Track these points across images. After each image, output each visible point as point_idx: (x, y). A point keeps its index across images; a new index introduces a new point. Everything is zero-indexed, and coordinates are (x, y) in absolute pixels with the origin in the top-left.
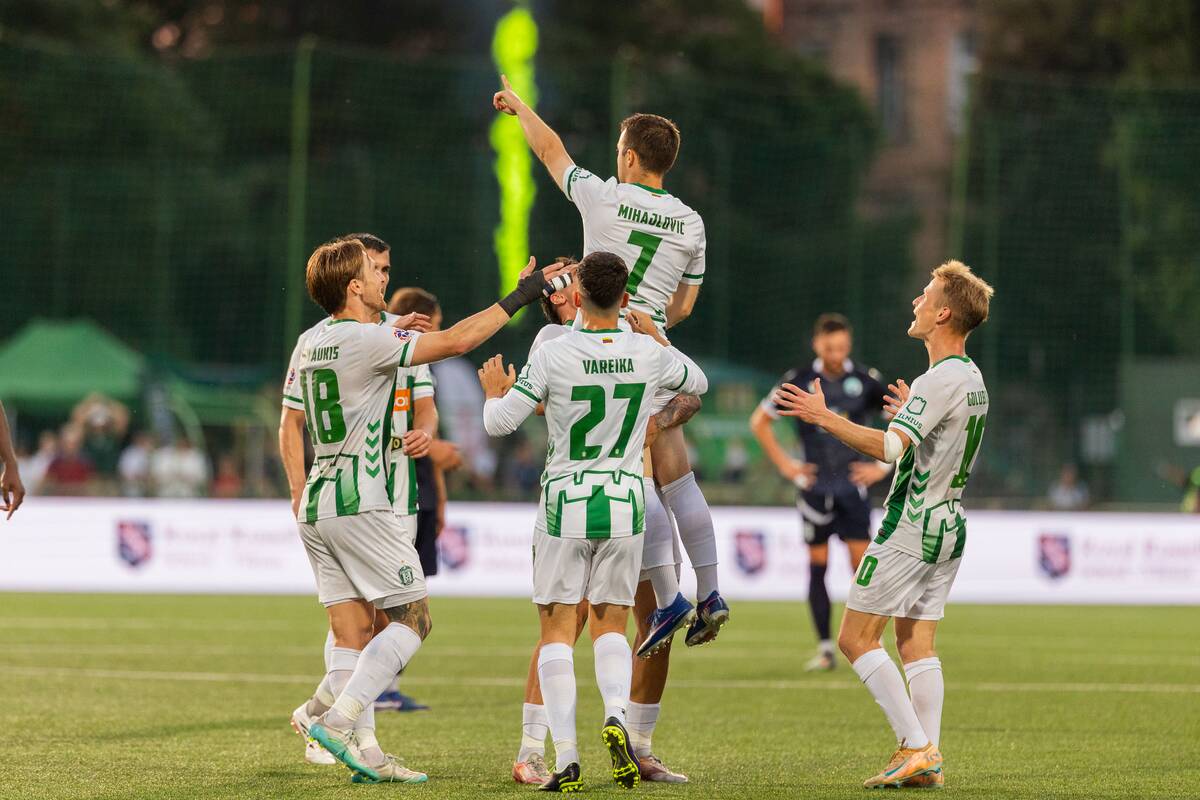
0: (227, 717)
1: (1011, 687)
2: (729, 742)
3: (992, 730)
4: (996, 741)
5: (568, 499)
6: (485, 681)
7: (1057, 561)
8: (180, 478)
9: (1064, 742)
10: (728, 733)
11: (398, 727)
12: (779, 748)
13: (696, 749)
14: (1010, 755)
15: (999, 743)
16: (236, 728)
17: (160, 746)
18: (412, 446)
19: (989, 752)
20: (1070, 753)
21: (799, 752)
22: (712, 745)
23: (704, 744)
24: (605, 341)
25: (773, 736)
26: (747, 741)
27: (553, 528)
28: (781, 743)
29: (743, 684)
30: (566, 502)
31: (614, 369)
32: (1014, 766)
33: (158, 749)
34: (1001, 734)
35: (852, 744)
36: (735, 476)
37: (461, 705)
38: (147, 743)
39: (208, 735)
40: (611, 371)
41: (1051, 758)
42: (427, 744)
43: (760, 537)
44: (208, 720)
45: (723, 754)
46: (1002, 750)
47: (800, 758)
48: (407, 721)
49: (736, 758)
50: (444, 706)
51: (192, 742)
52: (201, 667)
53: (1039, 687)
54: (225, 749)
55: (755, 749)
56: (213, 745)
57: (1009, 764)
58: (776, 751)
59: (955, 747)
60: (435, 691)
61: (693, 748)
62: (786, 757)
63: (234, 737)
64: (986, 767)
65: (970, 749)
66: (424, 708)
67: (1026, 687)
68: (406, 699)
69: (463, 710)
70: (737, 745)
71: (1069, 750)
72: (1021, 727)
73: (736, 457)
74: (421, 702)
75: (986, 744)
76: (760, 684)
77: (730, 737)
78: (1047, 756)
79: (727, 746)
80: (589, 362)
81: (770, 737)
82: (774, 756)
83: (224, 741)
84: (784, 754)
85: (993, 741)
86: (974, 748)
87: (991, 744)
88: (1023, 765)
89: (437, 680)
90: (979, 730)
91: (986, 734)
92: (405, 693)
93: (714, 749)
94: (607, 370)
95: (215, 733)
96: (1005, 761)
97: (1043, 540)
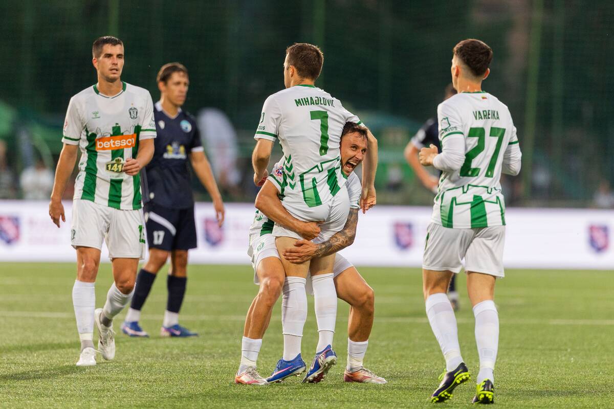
0: (68, 341)
1: (571, 322)
2: (390, 357)
3: (559, 349)
4: (562, 357)
5: (458, 203)
6: (233, 318)
7: (600, 241)
8: (38, 187)
9: (605, 357)
10: (389, 351)
11: (178, 347)
12: (423, 361)
13: (369, 362)
14: (570, 366)
15: (563, 358)
16: (74, 347)
17: (25, 359)
18: (128, 167)
19: (557, 364)
20: (609, 365)
21: (436, 364)
22: (379, 359)
23: (375, 358)
24: (483, 98)
25: (419, 353)
26: (402, 356)
27: (446, 222)
28: (424, 358)
29: (399, 320)
30: (456, 204)
31: (490, 116)
32: (573, 373)
33: (24, 362)
34: (565, 352)
35: (470, 358)
36: (395, 187)
37: (218, 333)
38: (18, 357)
39: (56, 353)
40: (489, 118)
41: (596, 368)
42: (196, 358)
43: (409, 226)
44: (56, 342)
45: (387, 364)
46: (565, 362)
47: (436, 368)
48: (184, 343)
49: (395, 367)
50: (207, 333)
51: (46, 357)
52: (51, 309)
53: (589, 322)
54: (67, 362)
55: (407, 361)
56: (59, 359)
57: (569, 372)
58: (420, 363)
59: (535, 360)
60: (203, 324)
61: (367, 361)
62: (427, 367)
63: (72, 353)
64: (555, 374)
65: (545, 362)
66: (196, 335)
67: (581, 322)
68: (185, 329)
69: (220, 336)
70: (395, 359)
71: (608, 362)
72: (578, 348)
73: (394, 175)
74: (193, 331)
75: (555, 359)
76: (409, 320)
77: (391, 354)
78: (595, 366)
79: (389, 360)
80: (476, 112)
81: (417, 354)
82: (419, 366)
83: (66, 357)
84: (426, 364)
85: (560, 357)
86: (547, 361)
87: (558, 358)
88: (578, 372)
89: (204, 317)
90: (551, 350)
91: (555, 352)
92: (182, 325)
93: (381, 361)
94: (487, 117)
95: (61, 351)
96: (567, 369)
97: (592, 229)
